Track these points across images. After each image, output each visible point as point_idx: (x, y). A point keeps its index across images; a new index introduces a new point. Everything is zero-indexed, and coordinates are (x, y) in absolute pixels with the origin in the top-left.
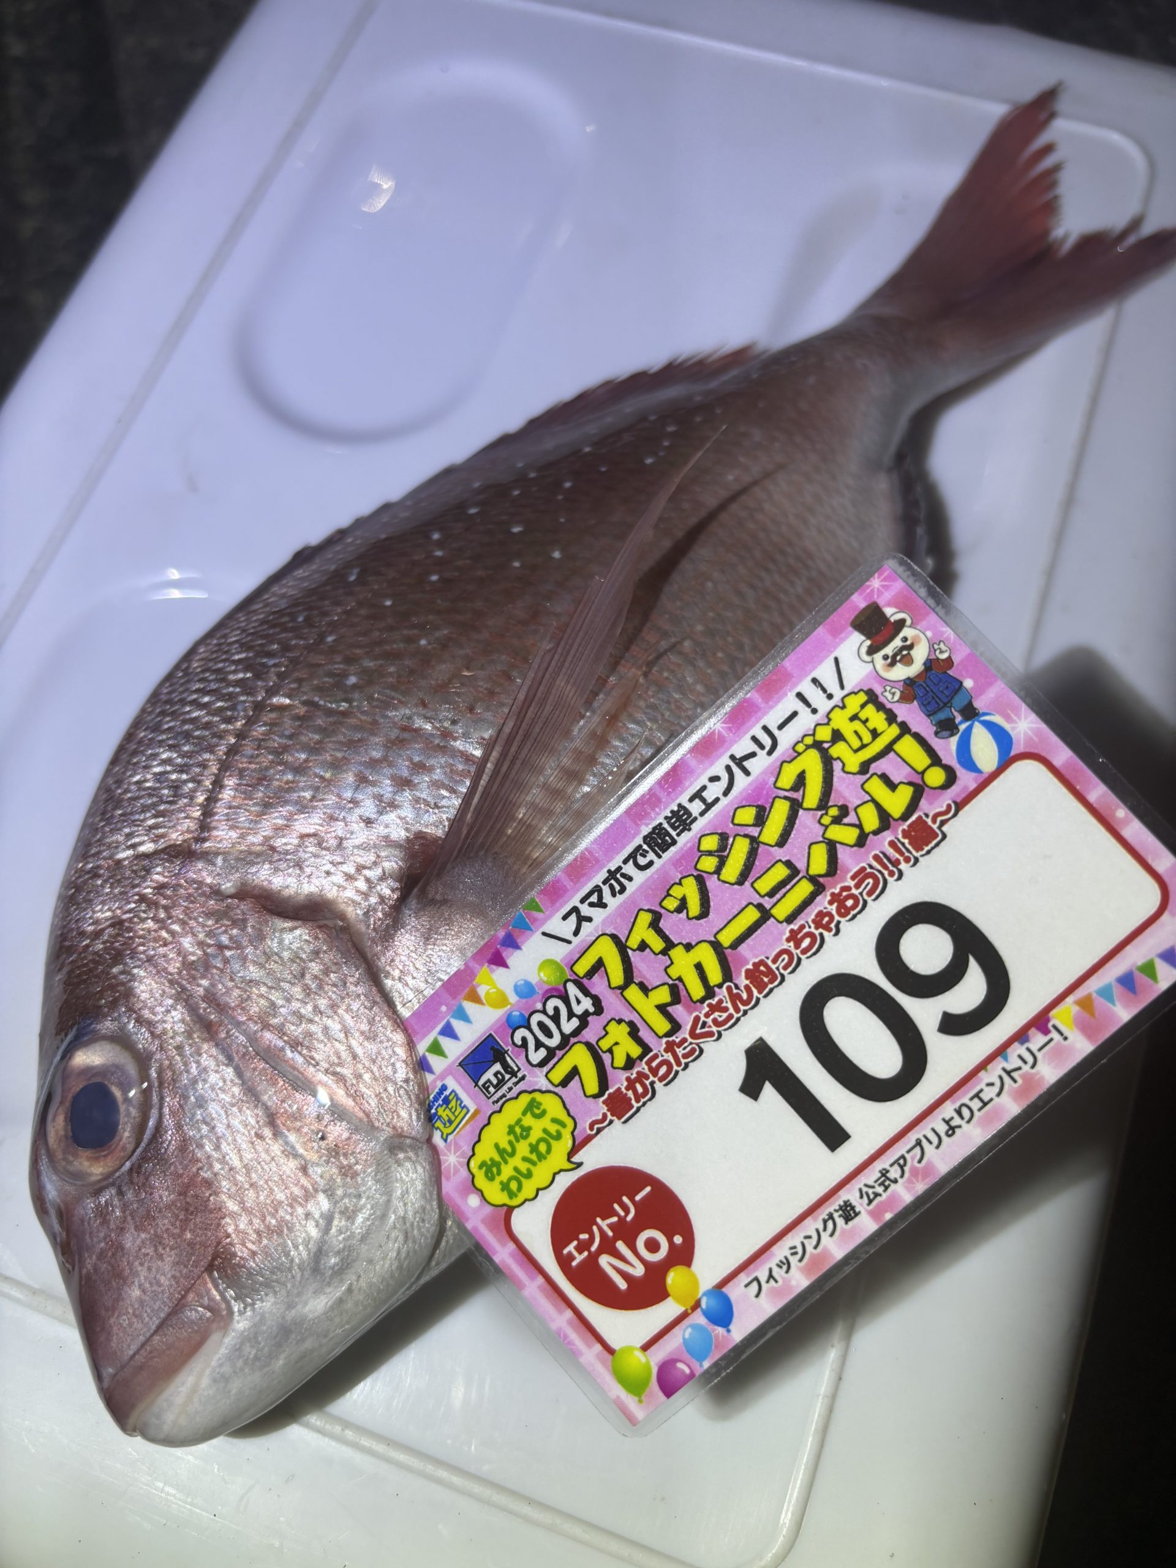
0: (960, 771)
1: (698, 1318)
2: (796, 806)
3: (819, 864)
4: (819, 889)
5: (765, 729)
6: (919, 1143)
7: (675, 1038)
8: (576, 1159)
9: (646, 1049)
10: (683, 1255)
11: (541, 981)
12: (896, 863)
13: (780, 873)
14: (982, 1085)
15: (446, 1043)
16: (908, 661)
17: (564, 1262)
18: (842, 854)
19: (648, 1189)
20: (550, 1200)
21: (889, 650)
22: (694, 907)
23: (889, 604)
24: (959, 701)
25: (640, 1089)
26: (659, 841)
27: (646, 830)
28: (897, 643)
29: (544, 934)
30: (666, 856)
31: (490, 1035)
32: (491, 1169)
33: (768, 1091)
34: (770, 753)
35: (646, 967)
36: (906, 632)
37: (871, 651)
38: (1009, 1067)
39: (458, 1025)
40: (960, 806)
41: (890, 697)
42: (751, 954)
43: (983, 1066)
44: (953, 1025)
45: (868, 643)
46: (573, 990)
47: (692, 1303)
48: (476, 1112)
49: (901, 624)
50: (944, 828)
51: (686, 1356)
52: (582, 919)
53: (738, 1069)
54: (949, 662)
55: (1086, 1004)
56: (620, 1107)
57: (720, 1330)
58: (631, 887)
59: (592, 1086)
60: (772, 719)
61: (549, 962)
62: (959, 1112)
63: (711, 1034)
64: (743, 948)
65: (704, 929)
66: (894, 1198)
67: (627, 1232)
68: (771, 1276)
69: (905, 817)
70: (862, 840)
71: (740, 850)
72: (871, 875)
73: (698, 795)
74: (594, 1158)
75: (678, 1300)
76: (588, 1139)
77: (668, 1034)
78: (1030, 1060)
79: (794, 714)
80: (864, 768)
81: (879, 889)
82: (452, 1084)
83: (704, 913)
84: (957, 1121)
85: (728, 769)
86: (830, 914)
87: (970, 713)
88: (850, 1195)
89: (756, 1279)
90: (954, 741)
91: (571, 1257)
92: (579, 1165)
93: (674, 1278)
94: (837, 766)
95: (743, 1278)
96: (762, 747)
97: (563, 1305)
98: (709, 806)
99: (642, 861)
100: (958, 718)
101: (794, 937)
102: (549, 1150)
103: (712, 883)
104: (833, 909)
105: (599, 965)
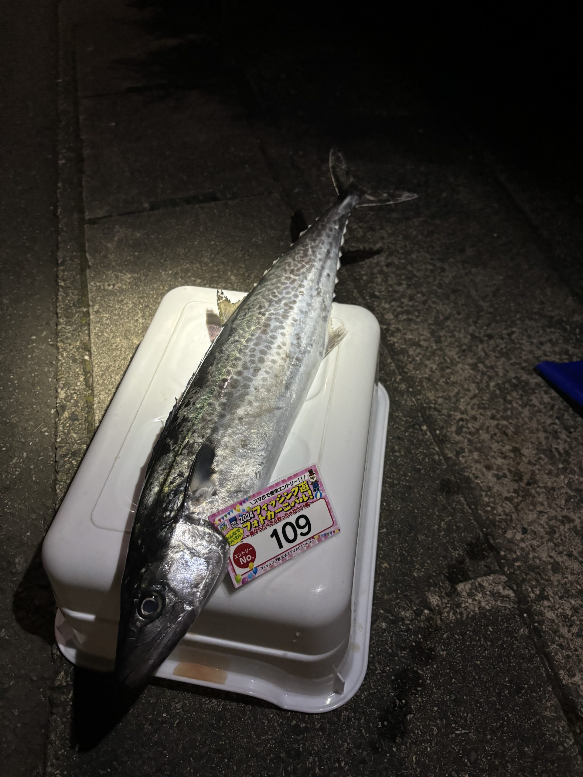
0: (315, 497)
1: (252, 572)
2: (293, 495)
3: (293, 505)
4: (291, 508)
8: (242, 541)
9: (259, 526)
10: (253, 561)
11: (247, 510)
12: (303, 508)
13: (287, 504)
14: (303, 544)
15: (228, 515)
16: (313, 479)
18: (296, 504)
19: (251, 548)
20: (236, 546)
22: (273, 505)
25: (256, 532)
26: (272, 493)
28: (313, 476)
29: (250, 502)
30: (272, 496)
31: (236, 516)
33: (274, 537)
35: (263, 512)
37: (309, 476)
38: (307, 543)
39: (231, 513)
40: (313, 502)
41: (310, 483)
42: (279, 515)
44: (302, 534)
46: (251, 513)
48: (229, 528)
50: (310, 505)
52: (256, 502)
53: (271, 533)
55: (319, 536)
56: (252, 534)
58: (266, 499)
59: (249, 529)
60: (294, 480)
61: (249, 507)
63: (269, 526)
65: (274, 509)
67: (246, 555)
69: (306, 501)
70: (299, 503)
71: (283, 499)
72: (299, 509)
74: (245, 541)
75: (250, 568)
76: (245, 538)
77: (263, 524)
79: (297, 481)
80: (303, 492)
82: (226, 522)
85: (285, 486)
86: (292, 513)
88: (280, 556)
90: (315, 493)
91: (235, 557)
93: (250, 564)
94: (300, 491)
95: (261, 566)
96: (291, 484)
98: (281, 490)
100: (317, 490)
102: (238, 538)
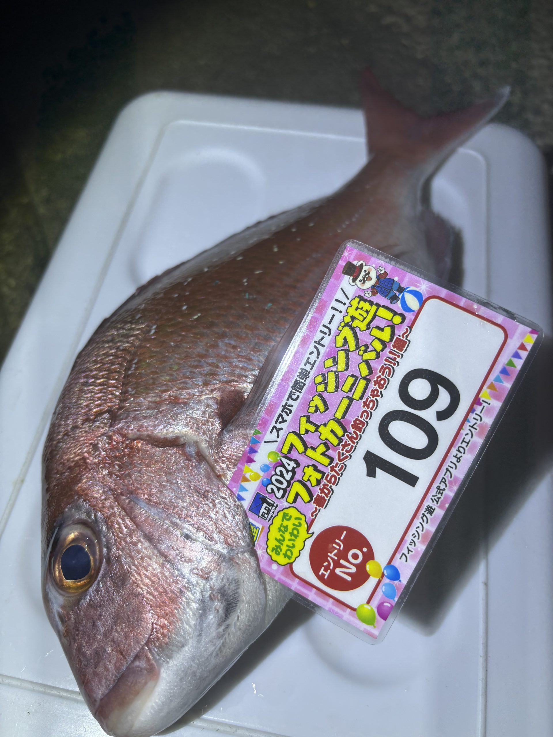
1: (386, 580)
3: (365, 372)
4: (368, 381)
5: (324, 326)
6: (447, 470)
7: (334, 464)
8: (310, 532)
9: (323, 473)
10: (369, 556)
11: (271, 463)
13: (351, 380)
14: (464, 436)
18: (372, 364)
19: (345, 532)
20: (306, 554)
21: (361, 277)
22: (322, 408)
23: (354, 260)
24: (395, 287)
26: (298, 386)
27: (291, 384)
28: (363, 273)
29: (265, 442)
31: (258, 493)
32: (277, 550)
33: (378, 471)
34: (329, 335)
35: (310, 440)
36: (365, 268)
39: (243, 494)
40: (411, 327)
41: (368, 295)
42: (351, 418)
43: (461, 428)
44: (442, 416)
45: (352, 278)
47: (380, 575)
48: (263, 528)
49: (362, 266)
50: (408, 338)
51: (387, 599)
52: (278, 430)
53: (363, 467)
54: (385, 273)
55: (492, 387)
56: (321, 502)
57: (397, 582)
58: (293, 409)
59: (307, 498)
60: (326, 321)
62: (459, 451)
64: (347, 416)
65: (329, 415)
66: (446, 497)
67: (342, 554)
68: (409, 550)
70: (378, 355)
71: (331, 377)
73: (307, 362)
74: (318, 528)
75: (374, 576)
77: (329, 464)
78: (478, 418)
80: (368, 326)
81: (392, 372)
83: (327, 409)
84: (459, 455)
87: (401, 290)
88: (428, 502)
89: (403, 554)
91: (323, 575)
92: (313, 533)
93: (369, 567)
94: (357, 330)
95: (398, 556)
97: (327, 597)
98: (313, 365)
99: (294, 397)
101: (365, 404)
103: (325, 395)
104: (377, 387)
105: (292, 446)
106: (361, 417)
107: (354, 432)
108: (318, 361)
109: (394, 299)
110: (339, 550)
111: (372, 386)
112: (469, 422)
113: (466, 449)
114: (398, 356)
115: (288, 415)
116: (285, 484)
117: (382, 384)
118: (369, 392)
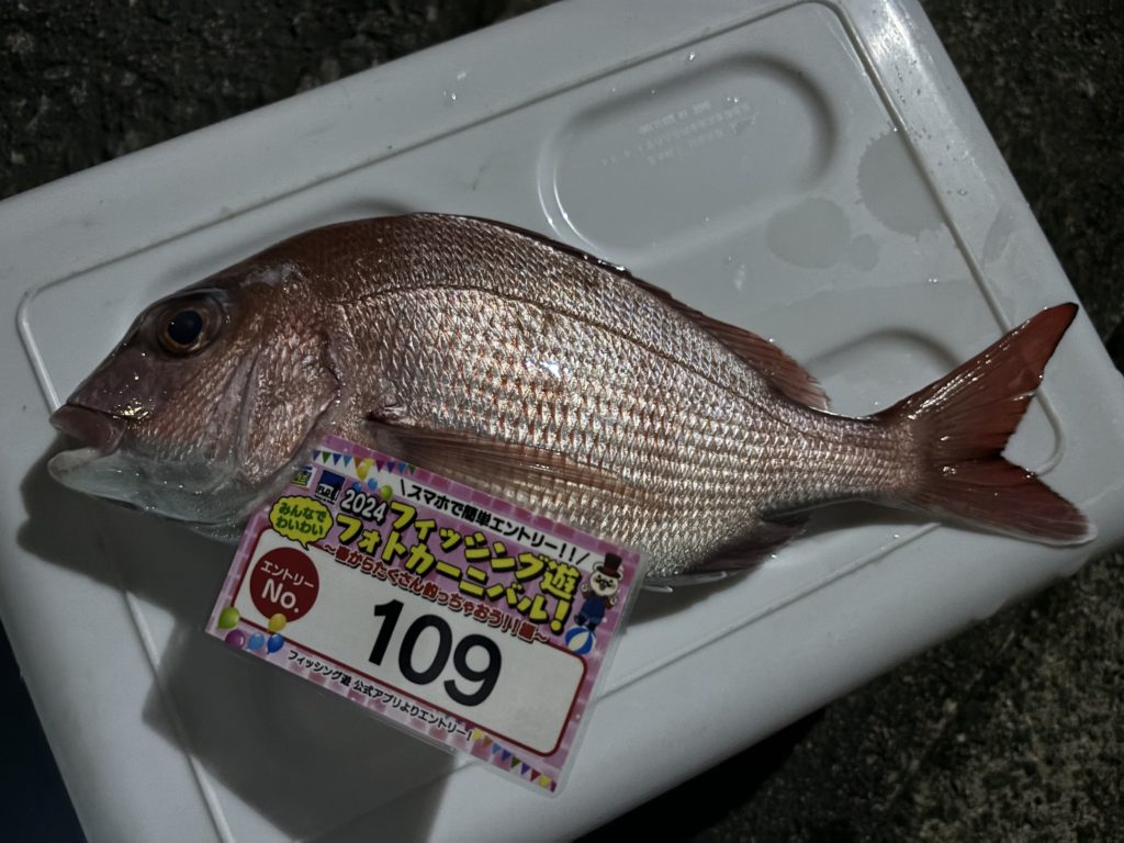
0: (564, 635)
1: (267, 637)
2: (514, 569)
3: (493, 592)
4: (481, 598)
5: (543, 538)
6: (392, 697)
7: (385, 566)
9: (373, 554)
10: (291, 616)
11: (380, 490)
12: (509, 626)
14: (430, 712)
15: (331, 458)
16: (602, 588)
17: (261, 563)
19: (312, 586)
21: (604, 577)
22: (447, 545)
23: (624, 566)
24: (595, 620)
25: (354, 560)
26: (470, 513)
27: (472, 504)
28: (608, 578)
29: (402, 481)
30: (464, 520)
32: (285, 509)
33: (382, 619)
34: (533, 545)
35: (410, 534)
36: (615, 581)
37: (600, 569)
38: (444, 721)
39: (341, 460)
40: (548, 643)
41: (583, 588)
42: (438, 581)
43: (438, 709)
44: (450, 687)
45: (602, 565)
46: (383, 506)
47: (272, 630)
48: (307, 490)
49: (617, 576)
50: (535, 642)
51: (247, 640)
52: (417, 495)
53: (385, 600)
54: (610, 607)
55: (487, 741)
56: (341, 555)
57: (266, 650)
59: (345, 537)
60: (549, 538)
61: (390, 489)
62: (414, 708)
63: (394, 580)
64: (439, 577)
65: (439, 554)
66: (362, 698)
67: (288, 586)
68: (301, 660)
69: (532, 620)
70: (512, 606)
71: (483, 553)
72: (499, 619)
73: (499, 521)
74: (314, 554)
75: (270, 624)
76: (320, 547)
78: (452, 728)
79: (555, 547)
80: (546, 591)
81: (494, 625)
82: (314, 471)
83: (447, 550)
84: (409, 709)
85: (517, 529)
86: (473, 608)
87: (592, 628)
88: (355, 678)
89: (297, 655)
90: (575, 626)
92: (307, 549)
93: (279, 617)
95: (294, 648)
96: (534, 539)
97: (241, 573)
98: (496, 528)
99: (457, 510)
100: (587, 623)
101: (455, 597)
102: (307, 532)
103: (462, 547)
104: (476, 608)
105: (400, 513)
106: (441, 593)
107: (422, 587)
108: (501, 535)
109: (580, 620)
110: (293, 580)
111: (476, 603)
112: (447, 718)
113: (416, 717)
114: (513, 631)
115: (435, 504)
116: (356, 510)
117: (480, 615)
118: (469, 600)
